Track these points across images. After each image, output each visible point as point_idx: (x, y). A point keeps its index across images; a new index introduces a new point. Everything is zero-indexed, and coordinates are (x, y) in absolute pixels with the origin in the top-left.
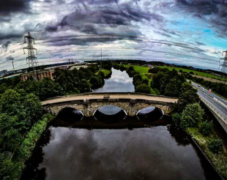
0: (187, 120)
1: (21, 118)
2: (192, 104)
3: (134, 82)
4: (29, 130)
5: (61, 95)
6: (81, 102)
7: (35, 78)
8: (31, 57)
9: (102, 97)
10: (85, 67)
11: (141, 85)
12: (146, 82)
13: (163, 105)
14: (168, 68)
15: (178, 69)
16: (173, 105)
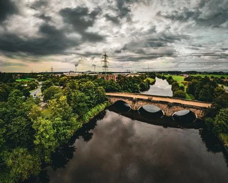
0: (220, 125)
1: (91, 99)
2: (226, 108)
3: (172, 89)
4: (93, 107)
5: (119, 91)
6: (131, 99)
7: (106, 78)
8: (105, 66)
9: (146, 98)
10: (137, 76)
11: (178, 91)
12: (182, 88)
13: (197, 109)
14: (200, 75)
15: (209, 76)
16: (207, 110)
